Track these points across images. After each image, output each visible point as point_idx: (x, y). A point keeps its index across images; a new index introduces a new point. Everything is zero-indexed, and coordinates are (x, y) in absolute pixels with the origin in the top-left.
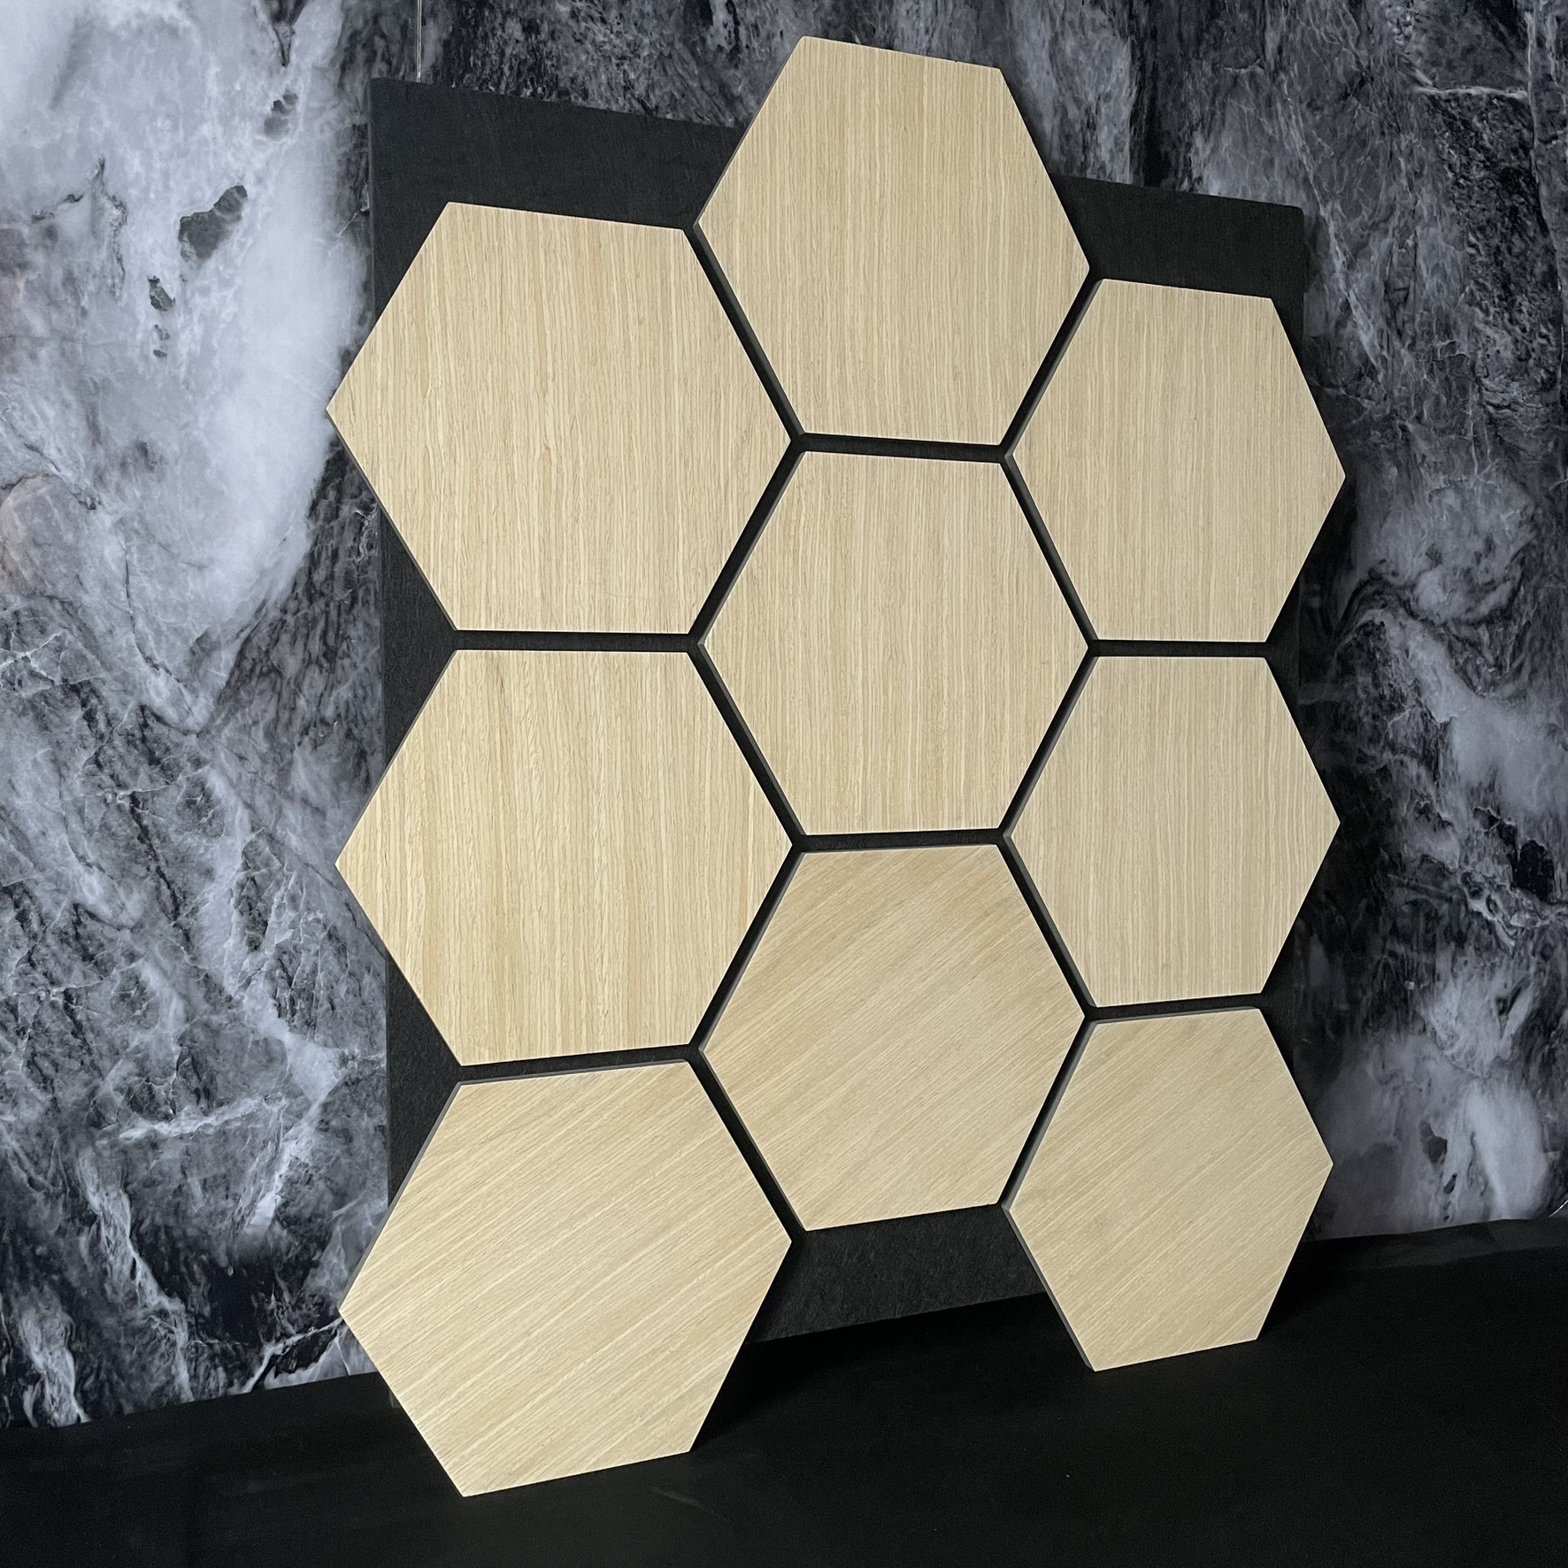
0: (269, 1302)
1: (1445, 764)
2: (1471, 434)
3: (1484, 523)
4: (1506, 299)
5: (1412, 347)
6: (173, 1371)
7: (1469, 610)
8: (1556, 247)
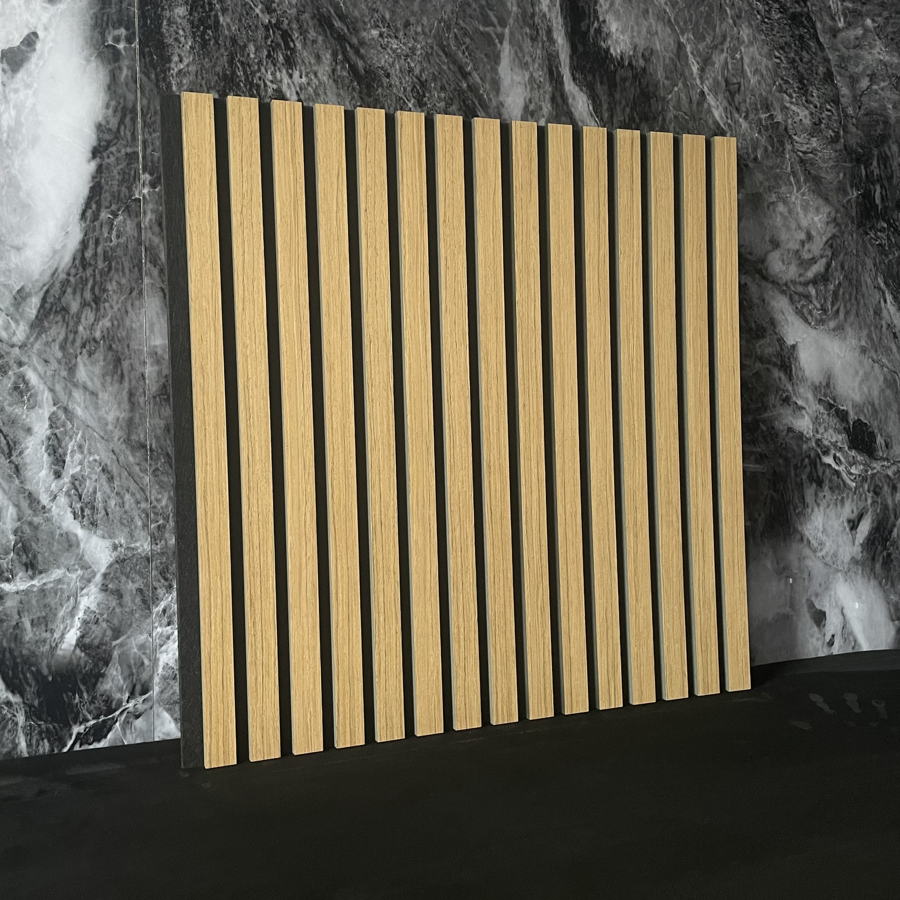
0: (75, 699)
1: (796, 370)
2: (789, 169)
3: (804, 223)
4: (802, 89)
5: (746, 118)
6: (17, 741)
7: (800, 275)
8: (831, 57)
